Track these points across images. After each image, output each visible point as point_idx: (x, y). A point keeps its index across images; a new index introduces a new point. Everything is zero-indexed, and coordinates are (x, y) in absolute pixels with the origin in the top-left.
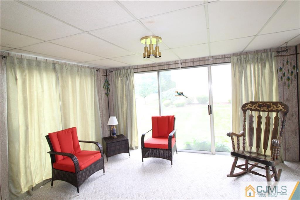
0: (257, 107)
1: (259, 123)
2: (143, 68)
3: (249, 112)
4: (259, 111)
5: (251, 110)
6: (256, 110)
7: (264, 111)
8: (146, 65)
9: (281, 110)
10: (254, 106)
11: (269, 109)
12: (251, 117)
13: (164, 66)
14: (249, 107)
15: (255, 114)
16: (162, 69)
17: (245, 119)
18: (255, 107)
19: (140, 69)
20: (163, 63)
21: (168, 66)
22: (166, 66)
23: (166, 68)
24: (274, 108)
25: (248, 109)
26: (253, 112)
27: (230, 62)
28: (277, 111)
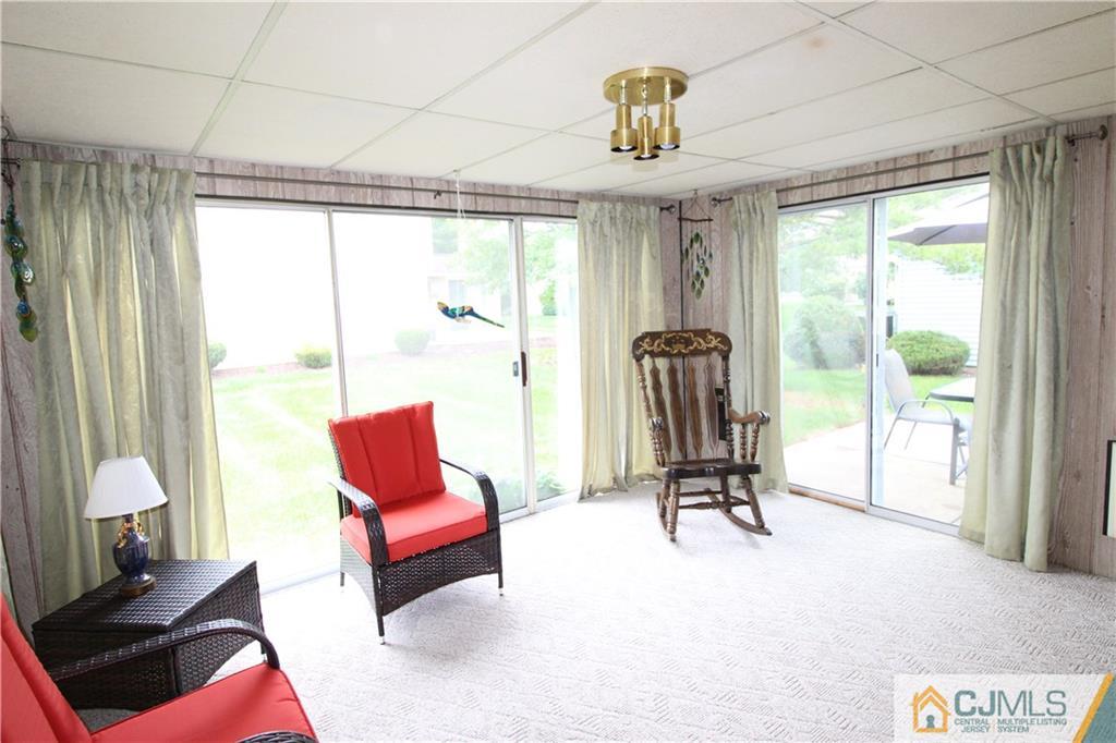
0: (663, 346)
2: (251, 183)
3: (647, 363)
4: (670, 356)
5: (653, 355)
6: (663, 354)
7: (680, 354)
8: (267, 166)
9: (715, 348)
10: (656, 344)
11: (691, 348)
12: (655, 373)
13: (361, 190)
14: (646, 346)
15: (662, 363)
16: (353, 202)
17: (643, 380)
18: (659, 345)
19: (229, 181)
20: (356, 174)
21: (379, 192)
22: (369, 190)
23: (370, 203)
24: (699, 343)
25: (646, 352)
27: (575, 218)
28: (709, 351)
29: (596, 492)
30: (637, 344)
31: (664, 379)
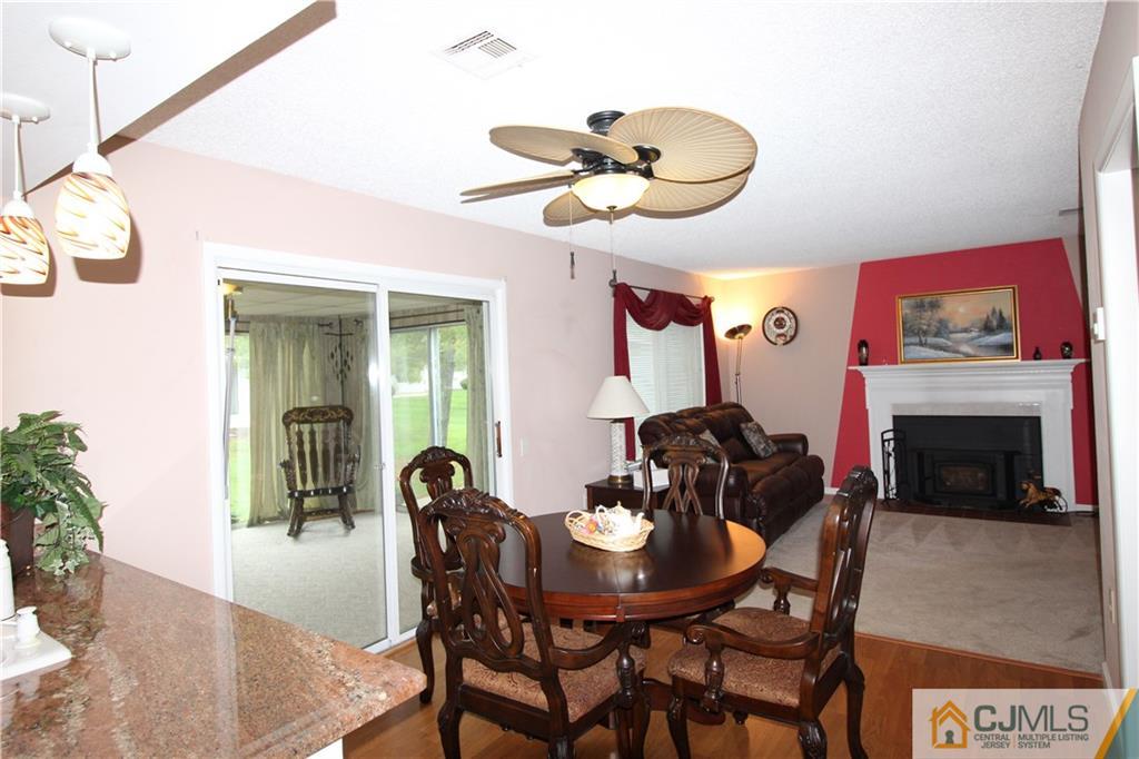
0: (306, 417)
1: (313, 442)
3: (294, 428)
4: (311, 422)
5: (299, 422)
6: (306, 422)
7: (318, 422)
9: (343, 418)
10: (301, 415)
11: (326, 418)
12: (300, 434)
14: (293, 417)
15: (306, 428)
17: (289, 439)
18: (303, 416)
24: (332, 415)
25: (293, 421)
26: (315, 425)
27: (248, 332)
28: (338, 420)
29: (264, 520)
30: (286, 416)
31: (306, 438)
